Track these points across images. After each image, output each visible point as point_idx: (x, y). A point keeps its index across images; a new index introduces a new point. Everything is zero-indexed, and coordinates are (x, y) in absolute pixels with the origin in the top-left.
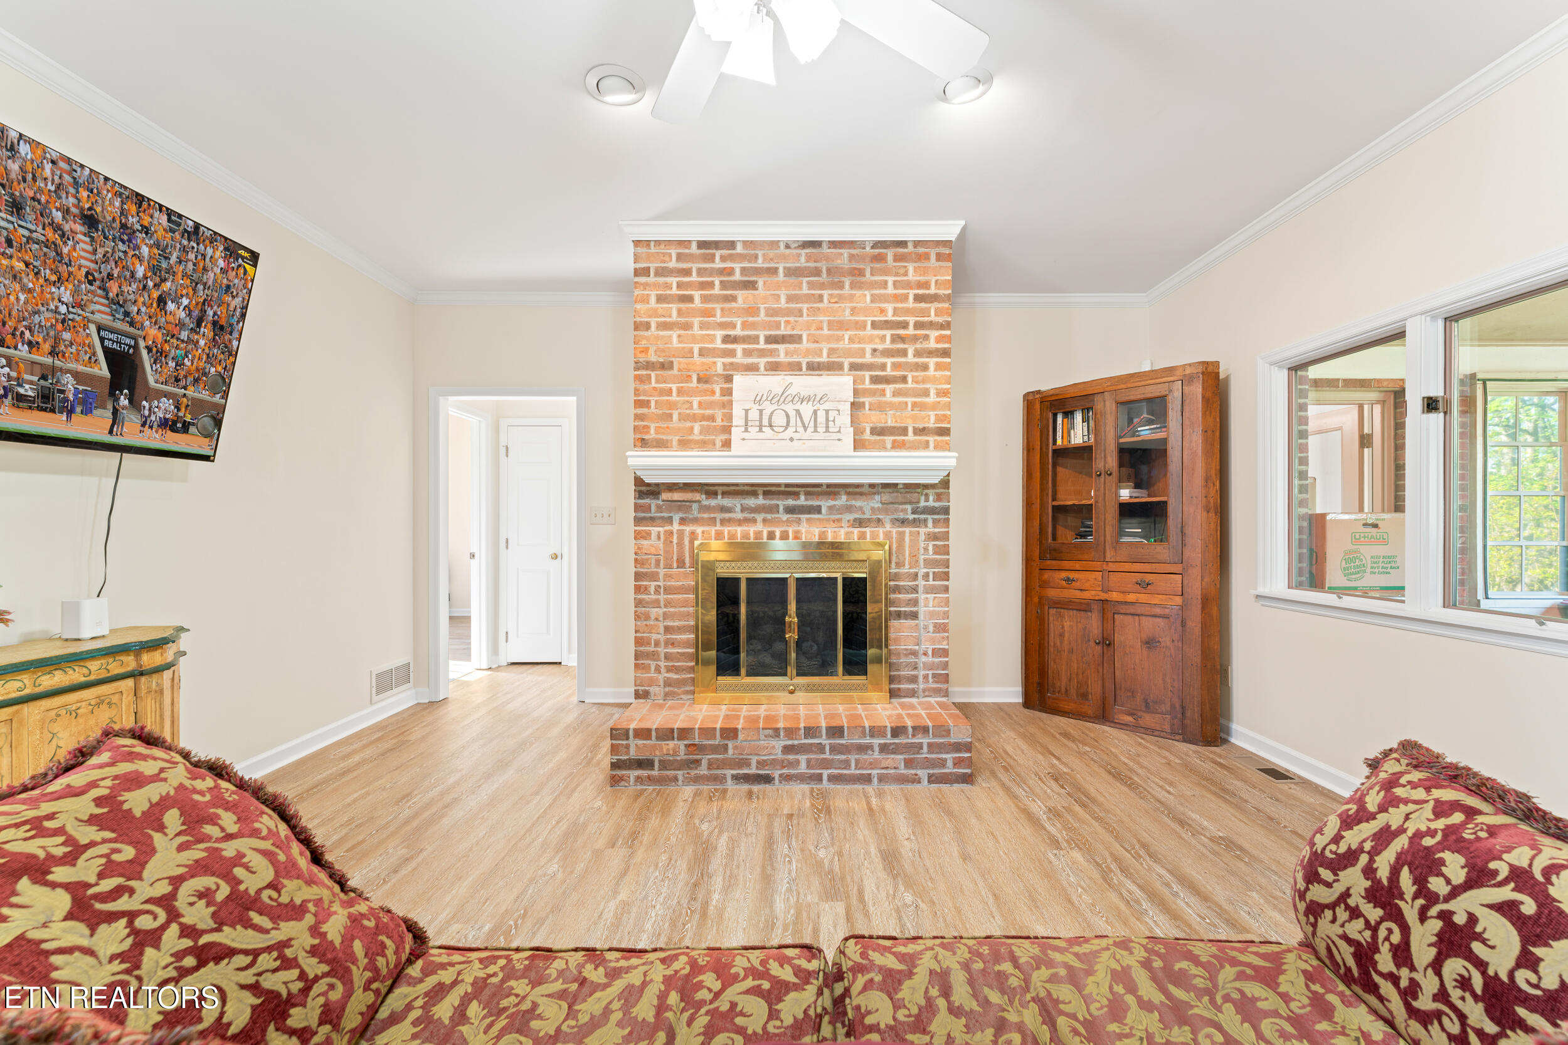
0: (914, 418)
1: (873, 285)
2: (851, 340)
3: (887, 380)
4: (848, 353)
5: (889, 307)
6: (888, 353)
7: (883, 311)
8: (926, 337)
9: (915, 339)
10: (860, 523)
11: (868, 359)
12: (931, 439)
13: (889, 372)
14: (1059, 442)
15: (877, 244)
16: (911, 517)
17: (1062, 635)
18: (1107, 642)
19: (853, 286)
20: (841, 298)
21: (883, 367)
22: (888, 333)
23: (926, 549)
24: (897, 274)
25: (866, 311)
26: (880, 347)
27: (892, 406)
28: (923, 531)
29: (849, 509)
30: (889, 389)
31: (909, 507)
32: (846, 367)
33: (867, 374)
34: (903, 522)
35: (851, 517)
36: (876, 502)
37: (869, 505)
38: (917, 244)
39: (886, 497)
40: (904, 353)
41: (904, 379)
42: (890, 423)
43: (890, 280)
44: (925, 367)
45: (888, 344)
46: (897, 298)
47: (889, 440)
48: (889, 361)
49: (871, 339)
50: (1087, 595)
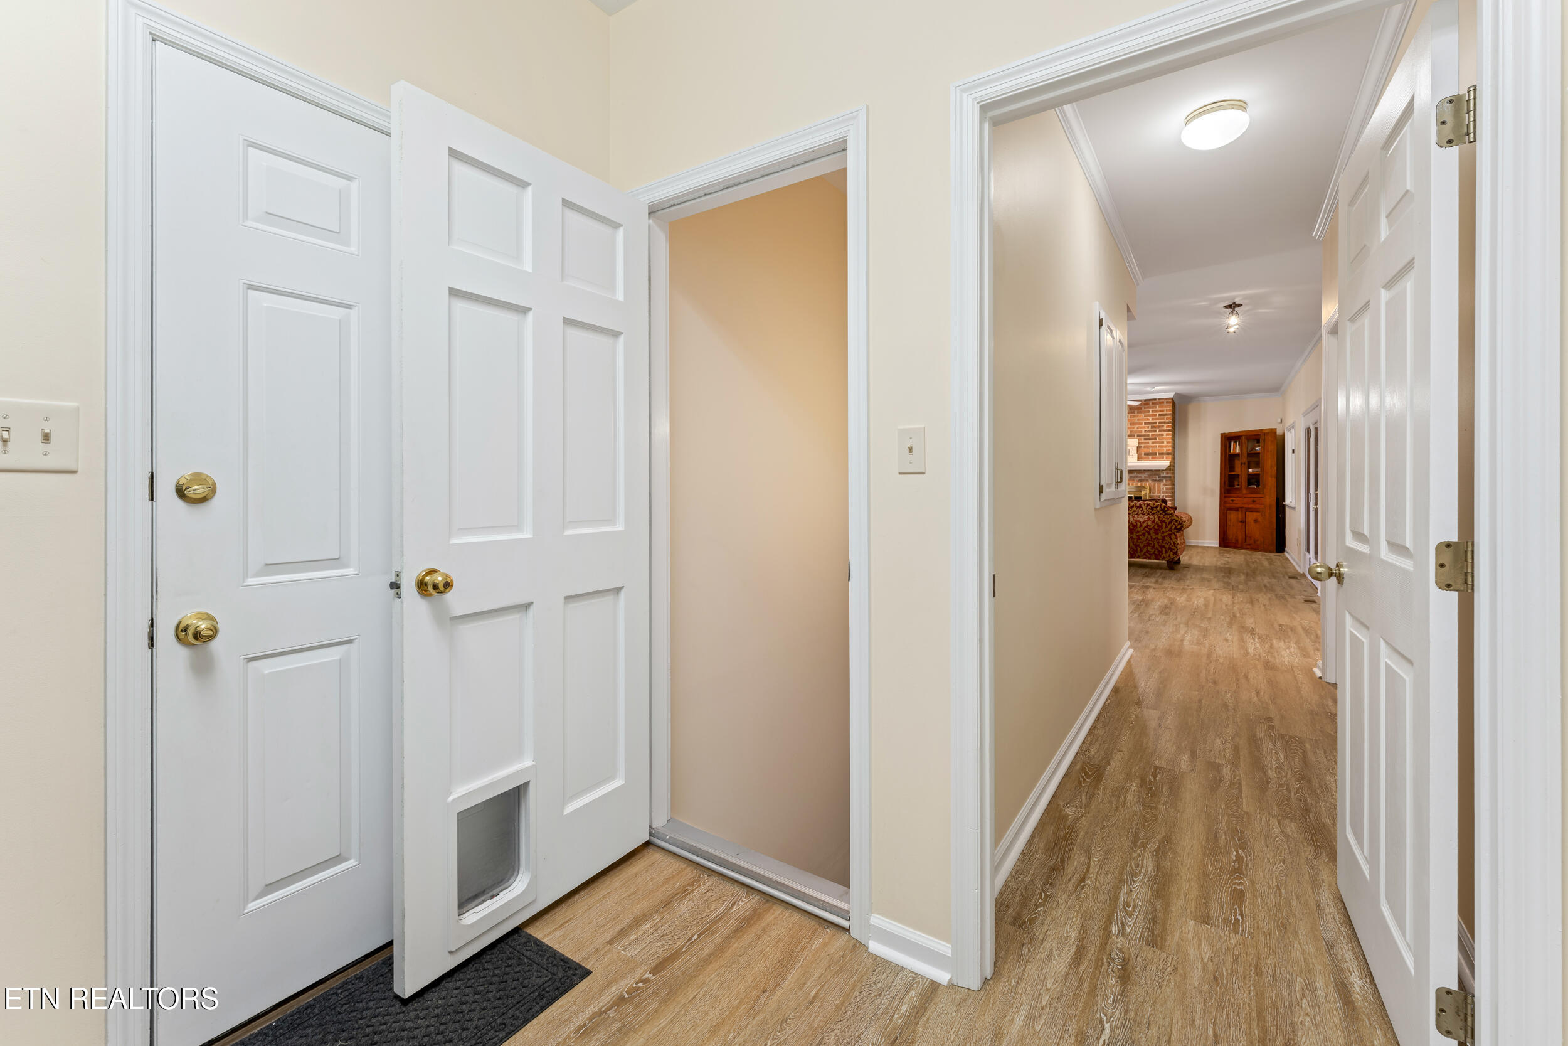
0: (1159, 450)
1: (1145, 412)
2: (1137, 428)
3: (1150, 439)
4: (1136, 432)
5: (1150, 418)
6: (1149, 431)
7: (1148, 419)
8: (1163, 426)
9: (1159, 427)
10: (1141, 481)
11: (1143, 433)
12: (1165, 456)
13: (1150, 437)
14: (1232, 451)
15: (1146, 400)
16: (1158, 479)
17: (1230, 520)
18: (1244, 522)
19: (1138, 413)
20: (1134, 416)
21: (1148, 435)
22: (1150, 426)
23: (1163, 489)
24: (1153, 408)
25: (1143, 420)
26: (1147, 430)
27: (1151, 447)
28: (1162, 483)
29: (1137, 477)
30: (1150, 442)
31: (1157, 476)
32: (1136, 436)
33: (1143, 438)
34: (1155, 481)
35: (1138, 479)
36: (1146, 475)
37: (1143, 476)
38: (1159, 399)
39: (1149, 474)
40: (1156, 431)
41: (1155, 439)
42: (1151, 452)
43: (1151, 410)
44: (1163, 435)
45: (1150, 429)
46: (1153, 415)
47: (1150, 457)
48: (1150, 434)
49: (1144, 427)
50: (1237, 506)
